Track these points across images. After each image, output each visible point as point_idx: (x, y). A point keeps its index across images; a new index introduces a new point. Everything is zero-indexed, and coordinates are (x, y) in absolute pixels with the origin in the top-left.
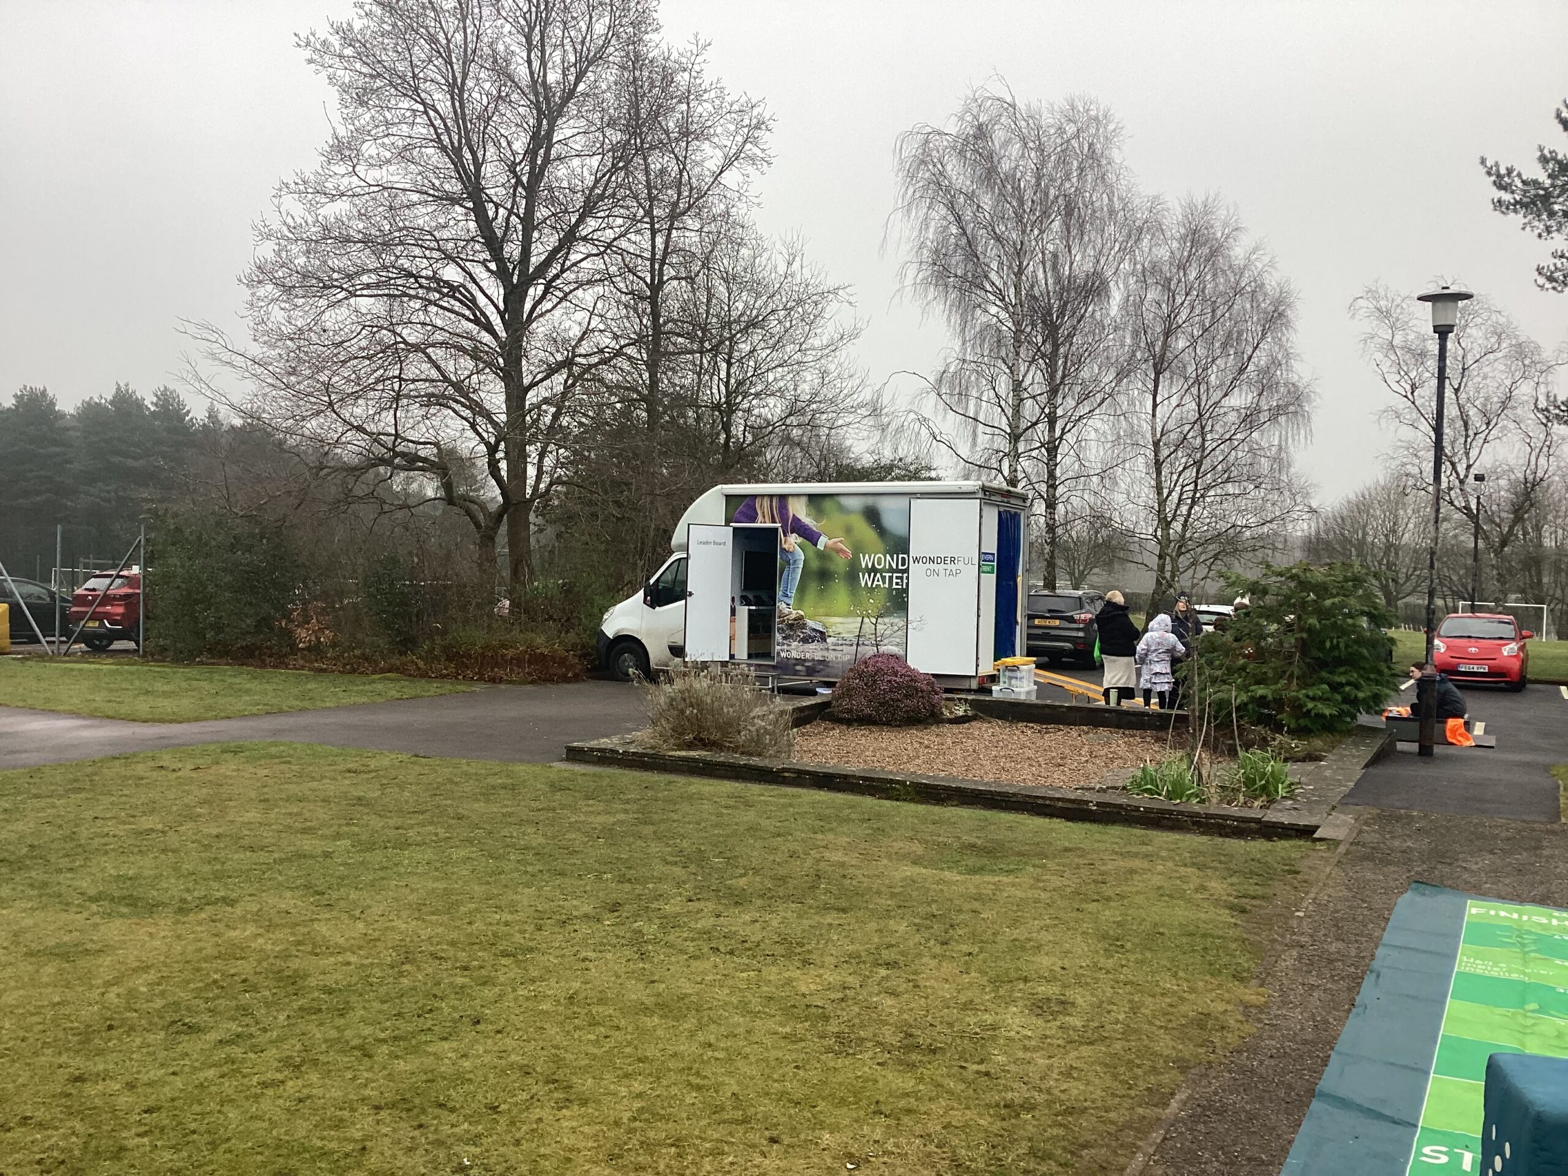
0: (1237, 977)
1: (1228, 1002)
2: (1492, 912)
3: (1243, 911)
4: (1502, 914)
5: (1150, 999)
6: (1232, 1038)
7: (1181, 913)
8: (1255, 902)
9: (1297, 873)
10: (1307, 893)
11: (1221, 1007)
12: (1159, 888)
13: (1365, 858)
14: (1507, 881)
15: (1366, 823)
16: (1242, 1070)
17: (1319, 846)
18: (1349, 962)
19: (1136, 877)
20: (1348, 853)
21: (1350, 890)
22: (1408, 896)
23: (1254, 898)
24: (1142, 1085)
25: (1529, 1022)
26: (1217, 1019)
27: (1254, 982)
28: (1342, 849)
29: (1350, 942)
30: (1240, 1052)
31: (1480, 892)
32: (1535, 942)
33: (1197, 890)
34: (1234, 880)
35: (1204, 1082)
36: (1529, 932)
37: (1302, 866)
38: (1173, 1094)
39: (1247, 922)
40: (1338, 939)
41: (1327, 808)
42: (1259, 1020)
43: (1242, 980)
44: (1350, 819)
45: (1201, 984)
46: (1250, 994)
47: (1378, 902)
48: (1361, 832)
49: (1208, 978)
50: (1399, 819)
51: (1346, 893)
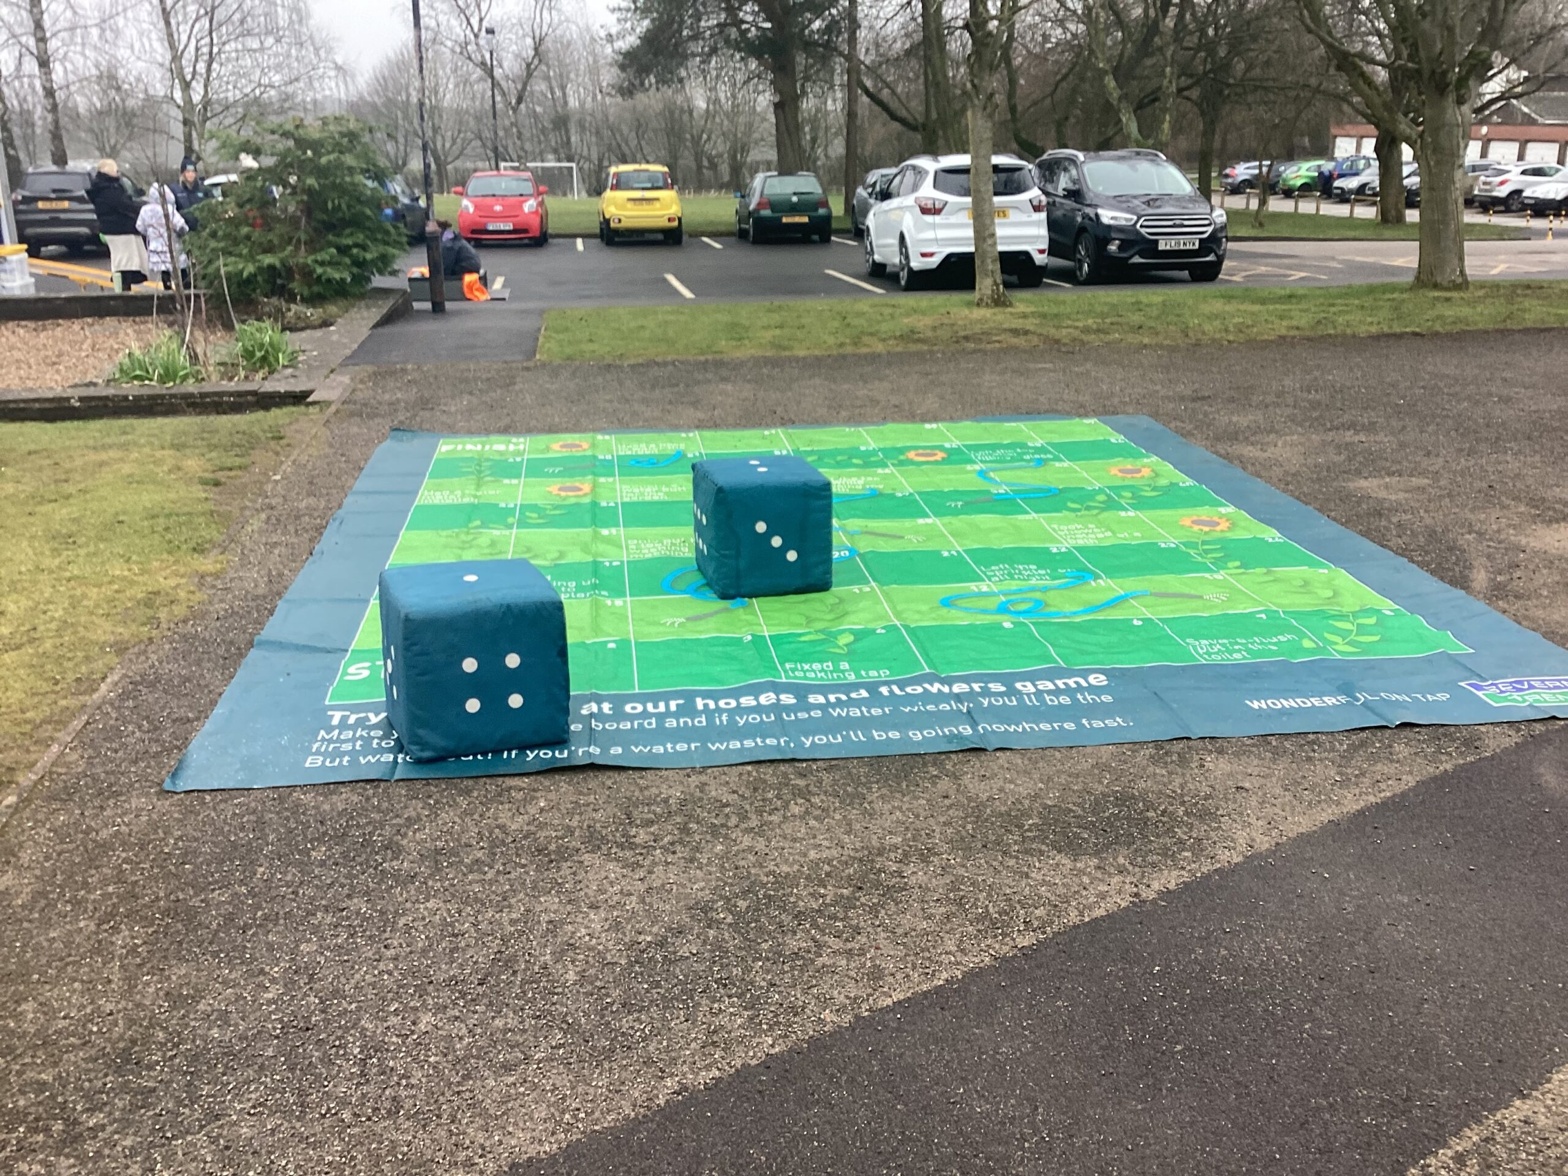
0: (199, 550)
1: (182, 576)
2: (460, 447)
3: (217, 484)
4: (469, 447)
5: (95, 590)
6: (180, 611)
7: (149, 498)
8: (232, 473)
9: (281, 438)
10: (287, 457)
11: (172, 582)
12: (129, 476)
13: (352, 414)
14: (479, 417)
15: (362, 381)
16: (185, 638)
17: (311, 409)
18: (316, 514)
19: (105, 469)
20: (337, 411)
21: (331, 446)
22: (387, 444)
23: (231, 469)
24: (71, 677)
25: (471, 537)
26: (167, 594)
27: (216, 551)
28: (333, 408)
29: (321, 495)
30: (185, 621)
31: (452, 431)
32: (490, 468)
33: (170, 471)
34: (214, 454)
35: (143, 658)
36: (488, 460)
37: (288, 432)
38: (103, 679)
39: (220, 493)
40: (311, 494)
41: (326, 372)
42: (214, 587)
43: (202, 551)
44: (346, 379)
45: (156, 564)
46: (207, 564)
47: (356, 453)
48: (354, 391)
49: (165, 556)
50: (393, 373)
51: (328, 450)
